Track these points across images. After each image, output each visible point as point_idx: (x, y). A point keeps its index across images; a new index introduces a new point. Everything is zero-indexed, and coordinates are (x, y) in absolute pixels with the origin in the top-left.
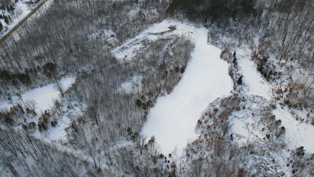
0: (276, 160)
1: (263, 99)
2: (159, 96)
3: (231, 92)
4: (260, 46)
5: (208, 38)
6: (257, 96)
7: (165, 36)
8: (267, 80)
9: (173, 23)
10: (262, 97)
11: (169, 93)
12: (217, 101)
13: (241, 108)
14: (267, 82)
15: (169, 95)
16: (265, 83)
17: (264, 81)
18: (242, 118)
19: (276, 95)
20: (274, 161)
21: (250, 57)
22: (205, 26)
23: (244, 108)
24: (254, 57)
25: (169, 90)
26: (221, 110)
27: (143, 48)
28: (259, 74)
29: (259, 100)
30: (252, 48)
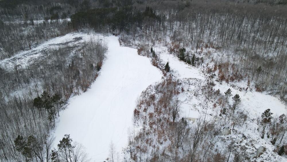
0: (246, 135)
1: (198, 80)
2: (71, 96)
3: (162, 78)
4: (173, 43)
5: (120, 43)
6: (191, 79)
7: (70, 45)
8: (193, 65)
9: (78, 35)
10: (195, 79)
11: (85, 91)
12: (150, 88)
13: (180, 91)
14: (194, 67)
15: (86, 93)
16: (192, 68)
17: (190, 66)
18: (185, 101)
19: (208, 75)
20: (244, 136)
21: (167, 52)
22: (114, 34)
23: (183, 90)
24: (171, 51)
25: (85, 87)
26: (158, 96)
27: (44, 56)
28: (183, 63)
29: (194, 81)
30: (166, 45)
